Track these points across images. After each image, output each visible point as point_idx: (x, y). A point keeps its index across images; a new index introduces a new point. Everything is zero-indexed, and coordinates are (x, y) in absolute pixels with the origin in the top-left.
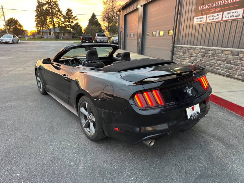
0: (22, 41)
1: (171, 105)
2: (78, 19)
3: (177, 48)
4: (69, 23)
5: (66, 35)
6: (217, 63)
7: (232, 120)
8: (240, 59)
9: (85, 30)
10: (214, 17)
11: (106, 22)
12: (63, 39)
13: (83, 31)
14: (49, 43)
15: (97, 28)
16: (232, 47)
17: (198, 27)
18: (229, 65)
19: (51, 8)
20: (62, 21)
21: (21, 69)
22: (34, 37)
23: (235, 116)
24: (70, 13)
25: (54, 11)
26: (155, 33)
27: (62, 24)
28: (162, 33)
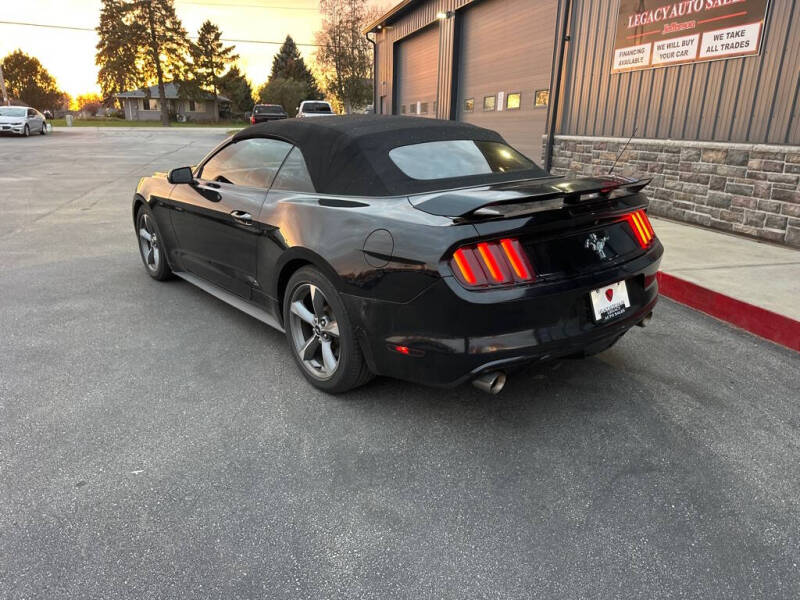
0: (55, 129)
1: (549, 281)
2: (238, 56)
3: (562, 144)
4: (210, 70)
5: (199, 108)
6: (685, 187)
7: (721, 342)
8: (751, 176)
9: (262, 93)
10: (675, 50)
11: (329, 67)
12: (191, 122)
13: (255, 95)
14: (147, 134)
15: (301, 85)
16: (729, 140)
17: (625, 80)
18: (720, 193)
19: (152, 21)
20: (186, 64)
21: (71, 211)
22: (93, 115)
23: (733, 331)
24: (213, 36)
25: (160, 29)
26: (493, 99)
27: (186, 71)
28: (514, 102)
